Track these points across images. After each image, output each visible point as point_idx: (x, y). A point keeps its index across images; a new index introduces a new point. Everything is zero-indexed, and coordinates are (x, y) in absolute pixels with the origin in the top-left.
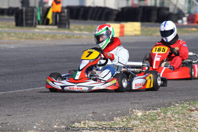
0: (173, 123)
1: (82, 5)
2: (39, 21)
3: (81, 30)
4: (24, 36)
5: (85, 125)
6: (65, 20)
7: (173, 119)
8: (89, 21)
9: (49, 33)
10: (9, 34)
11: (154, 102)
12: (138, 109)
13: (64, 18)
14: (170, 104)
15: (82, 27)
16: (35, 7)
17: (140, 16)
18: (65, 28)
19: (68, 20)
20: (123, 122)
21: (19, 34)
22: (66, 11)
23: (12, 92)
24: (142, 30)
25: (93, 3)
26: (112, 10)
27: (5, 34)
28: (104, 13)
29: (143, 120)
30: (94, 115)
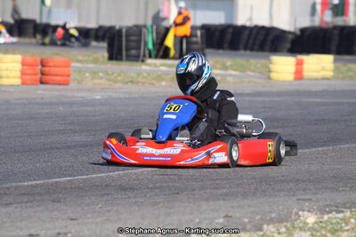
1: (229, 22)
2: (150, 51)
3: (225, 68)
4: (119, 78)
6: (197, 50)
8: (242, 52)
9: (167, 73)
10: (94, 74)
11: (340, 198)
12: (309, 211)
13: (195, 46)
15: (228, 63)
16: (145, 26)
17: (334, 43)
19: (203, 50)
20: (279, 233)
21: (113, 74)
22: (199, 33)
23: (85, 177)
24: (336, 70)
25: (251, 19)
26: (283, 32)
27: (87, 75)
28: (270, 38)
29: (317, 231)
30: (228, 221)
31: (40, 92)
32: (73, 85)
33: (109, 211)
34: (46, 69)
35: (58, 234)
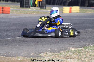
0: (89, 54)
2: (31, 5)
4: (23, 12)
5: (46, 55)
6: (44, 5)
7: (89, 52)
8: (56, 5)
9: (36, 11)
10: (16, 11)
11: (81, 44)
12: (72, 47)
13: (43, 4)
14: (88, 45)
17: (80, 3)
18: (44, 8)
19: (45, 5)
20: (65, 53)
21: (21, 11)
22: (44, 0)
23: (14, 38)
24: (80, 10)
27: (14, 11)
28: (63, 2)
29: (75, 53)
30: (51, 50)
31: (2, 16)
32: (11, 14)
33: (20, 47)
34: (4, 10)
35: (6, 53)
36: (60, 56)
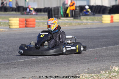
2: (62, 15)
3: (87, 20)
5: (83, 77)
9: (68, 22)
10: (43, 23)
12: (116, 66)
13: (77, 13)
15: (88, 18)
16: (60, 7)
18: (78, 19)
19: (79, 14)
20: (106, 74)
22: (78, 8)
23: (41, 58)
25: (95, 3)
26: (106, 7)
27: (41, 24)
28: (102, 9)
30: (89, 71)
31: (26, 30)
32: (36, 27)
33: (49, 69)
34: (27, 22)
35: (32, 77)
36: (101, 78)
